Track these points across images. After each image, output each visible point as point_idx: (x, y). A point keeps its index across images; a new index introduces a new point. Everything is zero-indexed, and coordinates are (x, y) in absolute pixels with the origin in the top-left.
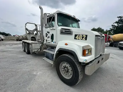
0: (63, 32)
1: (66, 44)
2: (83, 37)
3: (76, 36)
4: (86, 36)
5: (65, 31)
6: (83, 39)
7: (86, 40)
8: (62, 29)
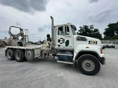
0: (79, 39)
1: (87, 47)
2: (94, 43)
3: (90, 42)
4: (96, 42)
5: (81, 38)
6: (95, 44)
7: (96, 44)
8: (78, 37)
